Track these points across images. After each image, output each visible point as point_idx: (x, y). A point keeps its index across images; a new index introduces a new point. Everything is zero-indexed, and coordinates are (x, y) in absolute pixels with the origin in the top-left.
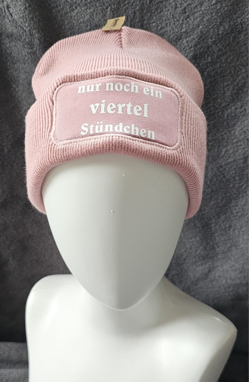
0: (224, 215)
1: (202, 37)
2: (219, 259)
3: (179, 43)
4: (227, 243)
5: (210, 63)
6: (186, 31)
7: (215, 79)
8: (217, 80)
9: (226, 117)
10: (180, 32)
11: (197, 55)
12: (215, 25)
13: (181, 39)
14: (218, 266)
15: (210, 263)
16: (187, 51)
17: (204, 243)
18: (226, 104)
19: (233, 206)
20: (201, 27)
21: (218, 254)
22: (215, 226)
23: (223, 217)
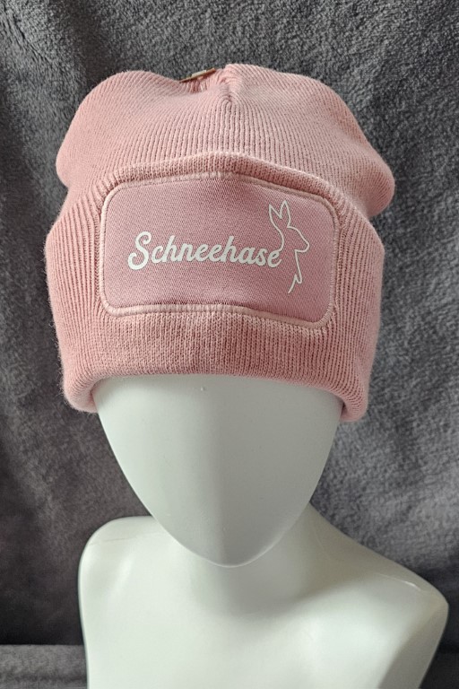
0: (434, 404)
1: (389, 64)
2: (427, 485)
3: (346, 76)
4: (441, 456)
5: (405, 112)
6: (358, 50)
7: (415, 145)
8: (418, 146)
9: (436, 218)
10: (346, 54)
11: (379, 98)
12: (414, 36)
13: (348, 68)
14: (424, 499)
15: (411, 493)
16: (361, 92)
17: (400, 457)
18: (437, 192)
19: (451, 387)
20: (386, 42)
21: (424, 476)
22: (418, 425)
23: (433, 408)
